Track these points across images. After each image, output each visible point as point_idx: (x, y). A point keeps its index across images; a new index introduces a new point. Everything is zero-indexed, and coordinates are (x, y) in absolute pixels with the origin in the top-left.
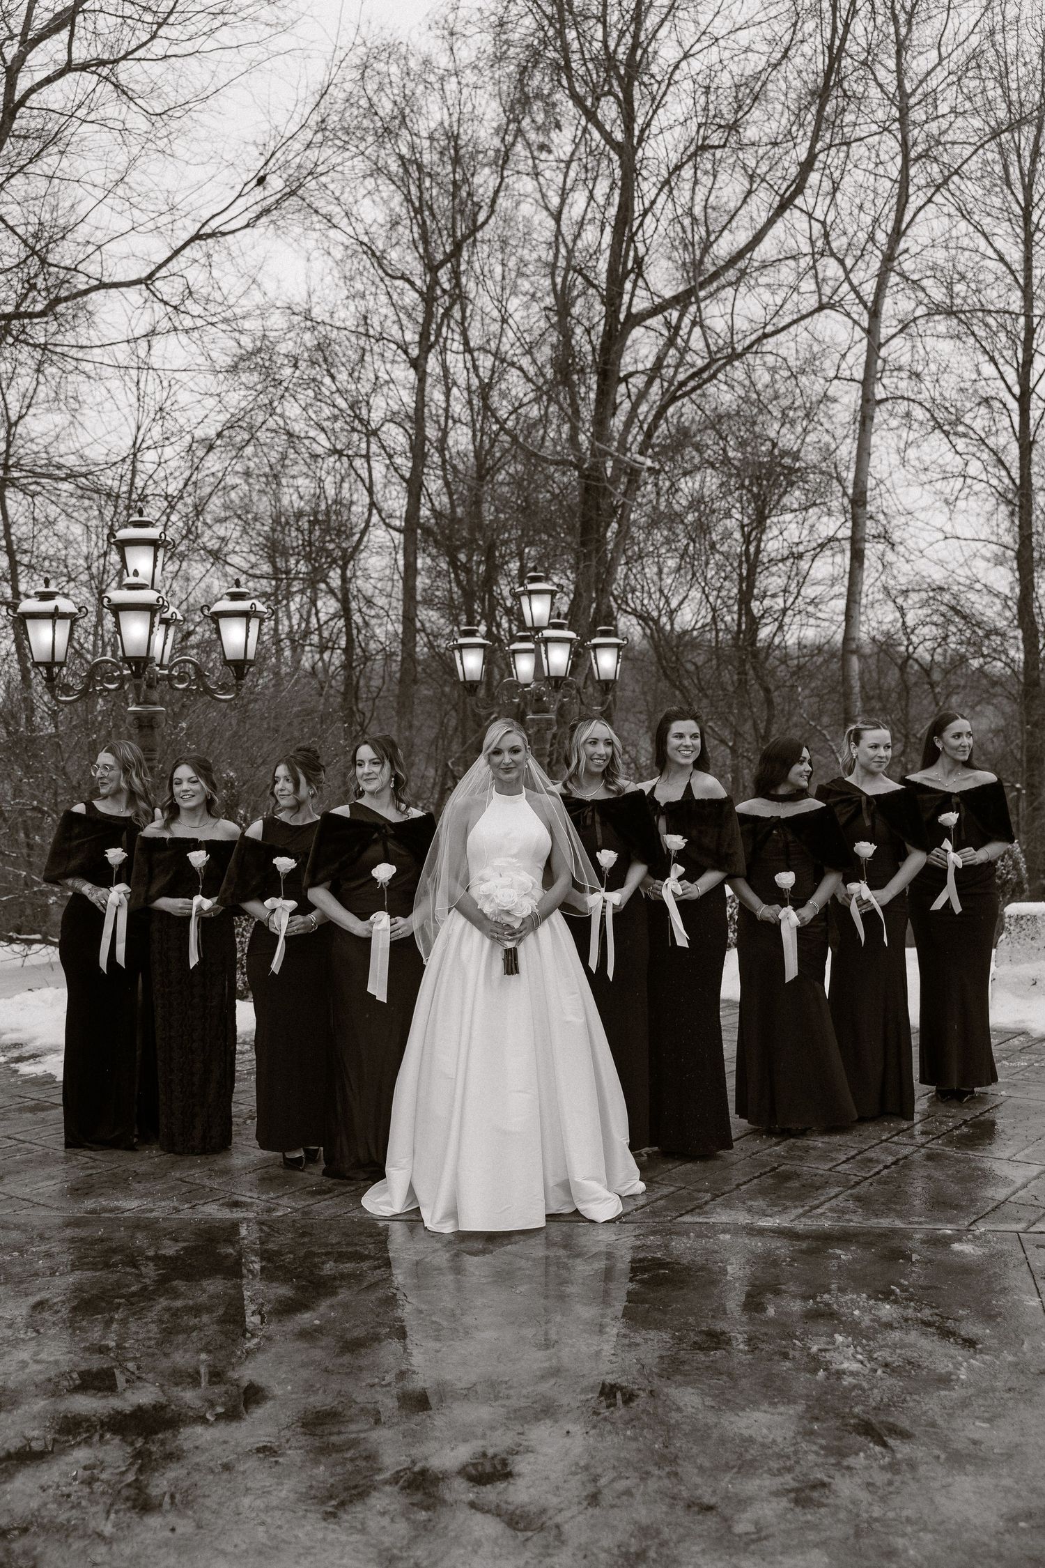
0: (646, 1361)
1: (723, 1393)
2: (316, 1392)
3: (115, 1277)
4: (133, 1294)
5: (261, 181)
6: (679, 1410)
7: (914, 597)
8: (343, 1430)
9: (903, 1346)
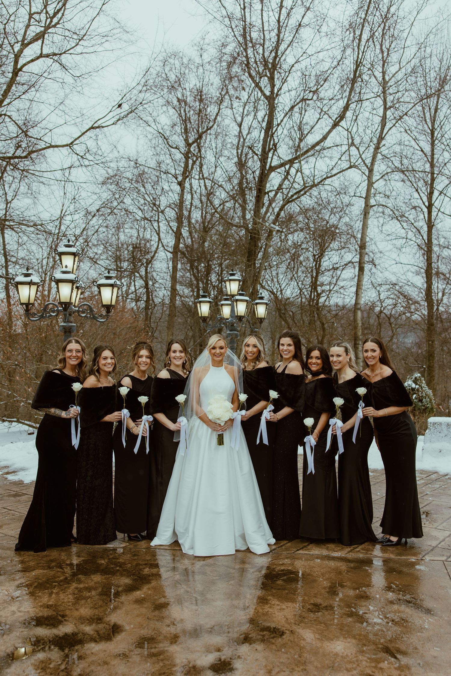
0: (288, 617)
1: (323, 632)
2: (144, 628)
3: (52, 573)
4: (61, 581)
5: (120, 106)
6: (304, 640)
7: (384, 287)
8: (157, 646)
9: (399, 612)
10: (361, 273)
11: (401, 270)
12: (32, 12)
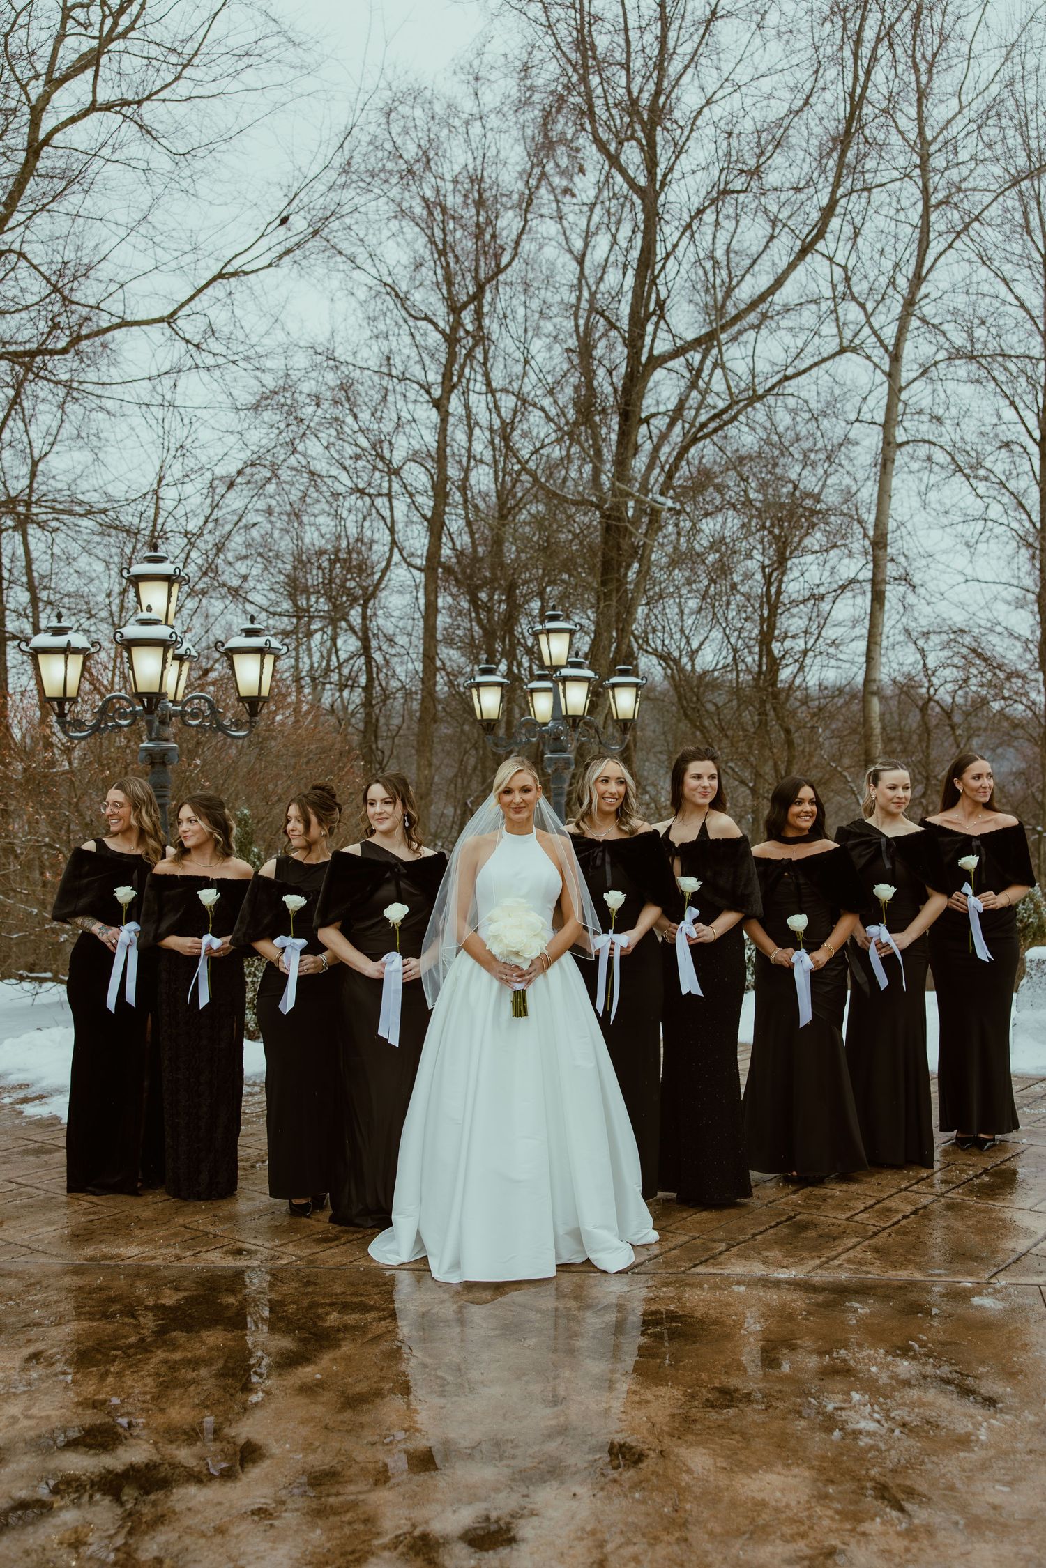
0: (657, 1420)
1: (735, 1454)
2: (314, 1451)
3: (111, 1328)
4: (130, 1346)
5: (284, 221)
6: (689, 1471)
7: (935, 639)
8: (341, 1491)
9: (922, 1405)
10: (878, 606)
11: (979, 597)
12: (69, 4)
